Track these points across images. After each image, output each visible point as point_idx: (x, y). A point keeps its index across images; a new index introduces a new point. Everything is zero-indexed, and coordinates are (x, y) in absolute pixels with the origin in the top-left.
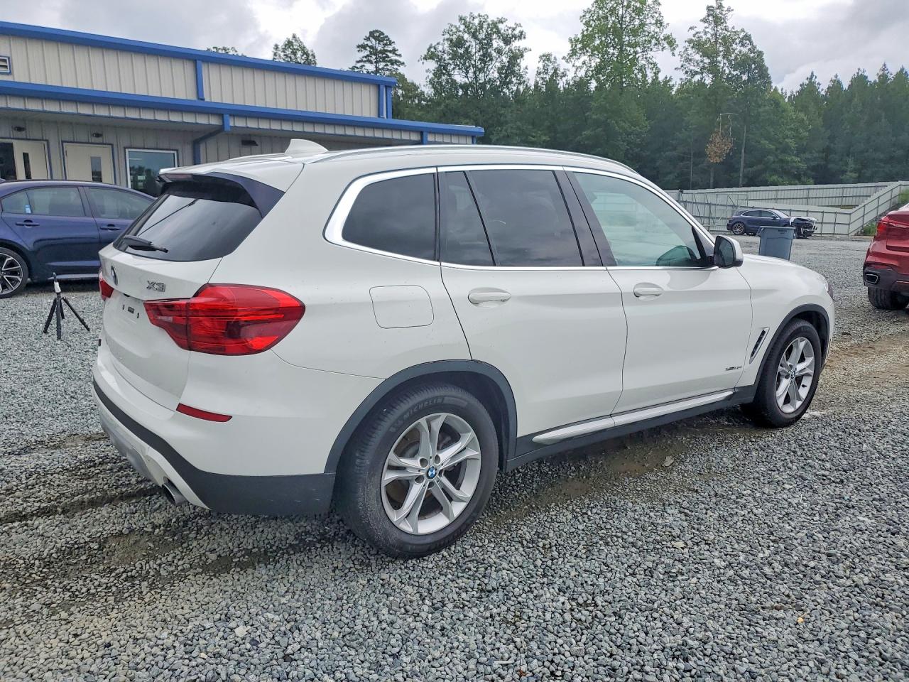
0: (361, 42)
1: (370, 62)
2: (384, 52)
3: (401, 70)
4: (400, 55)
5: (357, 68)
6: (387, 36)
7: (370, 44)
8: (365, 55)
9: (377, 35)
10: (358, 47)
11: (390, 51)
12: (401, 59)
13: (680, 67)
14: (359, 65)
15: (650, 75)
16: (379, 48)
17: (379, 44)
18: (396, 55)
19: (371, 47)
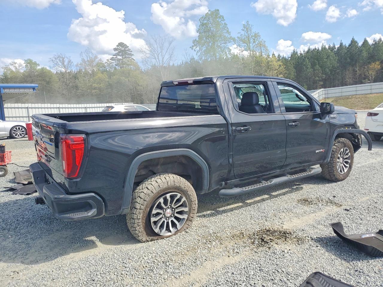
0: (115, 47)
1: (119, 55)
2: (125, 50)
3: (133, 57)
4: (131, 51)
5: (114, 58)
6: (125, 44)
7: (118, 48)
8: (118, 52)
9: (121, 44)
10: (114, 49)
11: (127, 50)
12: (132, 53)
13: (236, 47)
14: (114, 57)
15: (227, 53)
16: (123, 49)
17: (123, 48)
18: (130, 51)
19: (120, 49)
